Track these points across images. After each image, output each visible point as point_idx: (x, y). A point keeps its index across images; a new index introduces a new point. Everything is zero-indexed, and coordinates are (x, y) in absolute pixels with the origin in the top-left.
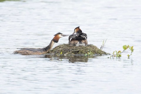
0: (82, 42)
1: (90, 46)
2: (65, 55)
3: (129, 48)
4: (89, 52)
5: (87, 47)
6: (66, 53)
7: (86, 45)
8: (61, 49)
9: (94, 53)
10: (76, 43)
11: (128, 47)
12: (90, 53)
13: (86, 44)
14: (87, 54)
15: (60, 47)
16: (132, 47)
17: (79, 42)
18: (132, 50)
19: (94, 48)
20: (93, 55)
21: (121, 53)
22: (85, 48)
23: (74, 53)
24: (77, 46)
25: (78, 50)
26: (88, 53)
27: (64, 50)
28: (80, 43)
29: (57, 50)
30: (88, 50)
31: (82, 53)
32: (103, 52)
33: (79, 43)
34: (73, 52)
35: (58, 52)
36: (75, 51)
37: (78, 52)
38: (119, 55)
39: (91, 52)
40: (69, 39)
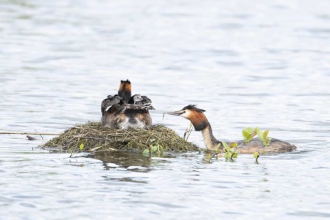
0: (137, 119)
1: (158, 128)
4: (154, 145)
5: (150, 132)
6: (93, 146)
7: (148, 127)
8: (80, 136)
9: (167, 148)
10: (120, 121)
11: (256, 133)
13: (147, 124)
14: (147, 151)
15: (79, 131)
17: (127, 119)
18: (266, 141)
19: (166, 135)
20: (164, 153)
22: (145, 133)
23: (116, 147)
24: (123, 128)
25: (126, 139)
26: (151, 146)
27: (89, 140)
28: (132, 121)
29: (70, 138)
30: (151, 141)
31: (135, 146)
32: (189, 144)
33: (130, 121)
34: (112, 145)
35: (72, 145)
36: (118, 142)
37: (126, 143)
38: (231, 154)
39: (160, 144)
40: (103, 109)
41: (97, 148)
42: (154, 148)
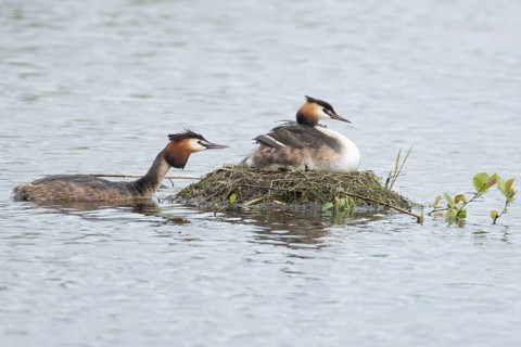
2: (246, 206)
3: (499, 188)
4: (341, 197)
6: (248, 198)
8: (230, 182)
9: (360, 201)
11: (493, 181)
12: (343, 200)
14: (330, 205)
15: (227, 175)
16: (510, 183)
18: (510, 195)
20: (356, 209)
21: (465, 203)
23: (283, 200)
26: (337, 198)
27: (244, 188)
29: (214, 185)
30: (337, 190)
31: (312, 198)
32: (390, 195)
34: (277, 198)
35: (218, 195)
36: (287, 192)
37: (299, 194)
38: (456, 212)
39: (350, 195)
41: (255, 200)
42: (341, 202)
